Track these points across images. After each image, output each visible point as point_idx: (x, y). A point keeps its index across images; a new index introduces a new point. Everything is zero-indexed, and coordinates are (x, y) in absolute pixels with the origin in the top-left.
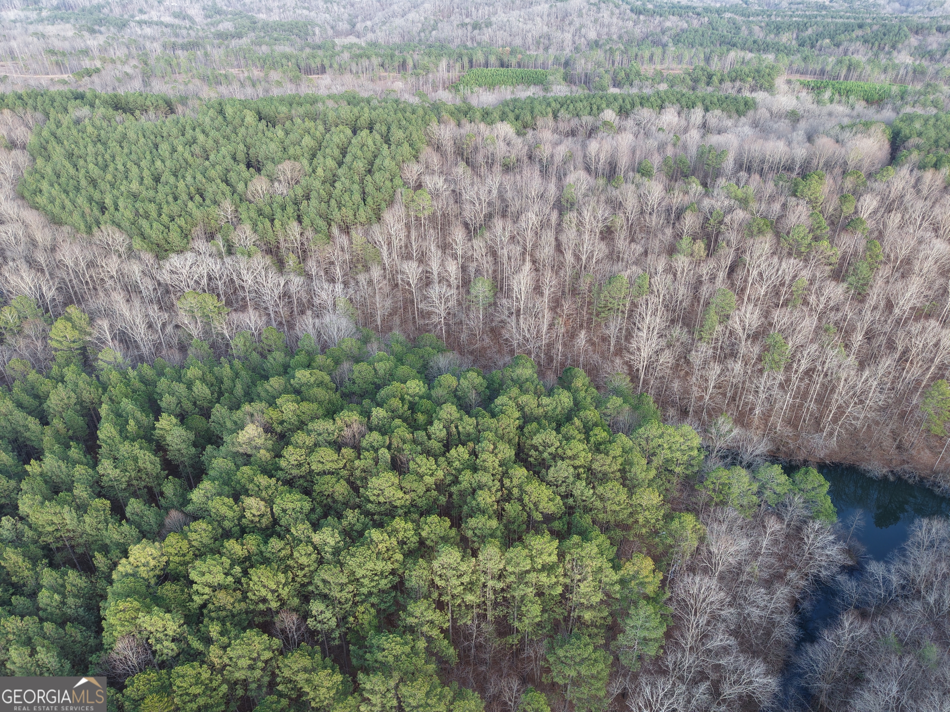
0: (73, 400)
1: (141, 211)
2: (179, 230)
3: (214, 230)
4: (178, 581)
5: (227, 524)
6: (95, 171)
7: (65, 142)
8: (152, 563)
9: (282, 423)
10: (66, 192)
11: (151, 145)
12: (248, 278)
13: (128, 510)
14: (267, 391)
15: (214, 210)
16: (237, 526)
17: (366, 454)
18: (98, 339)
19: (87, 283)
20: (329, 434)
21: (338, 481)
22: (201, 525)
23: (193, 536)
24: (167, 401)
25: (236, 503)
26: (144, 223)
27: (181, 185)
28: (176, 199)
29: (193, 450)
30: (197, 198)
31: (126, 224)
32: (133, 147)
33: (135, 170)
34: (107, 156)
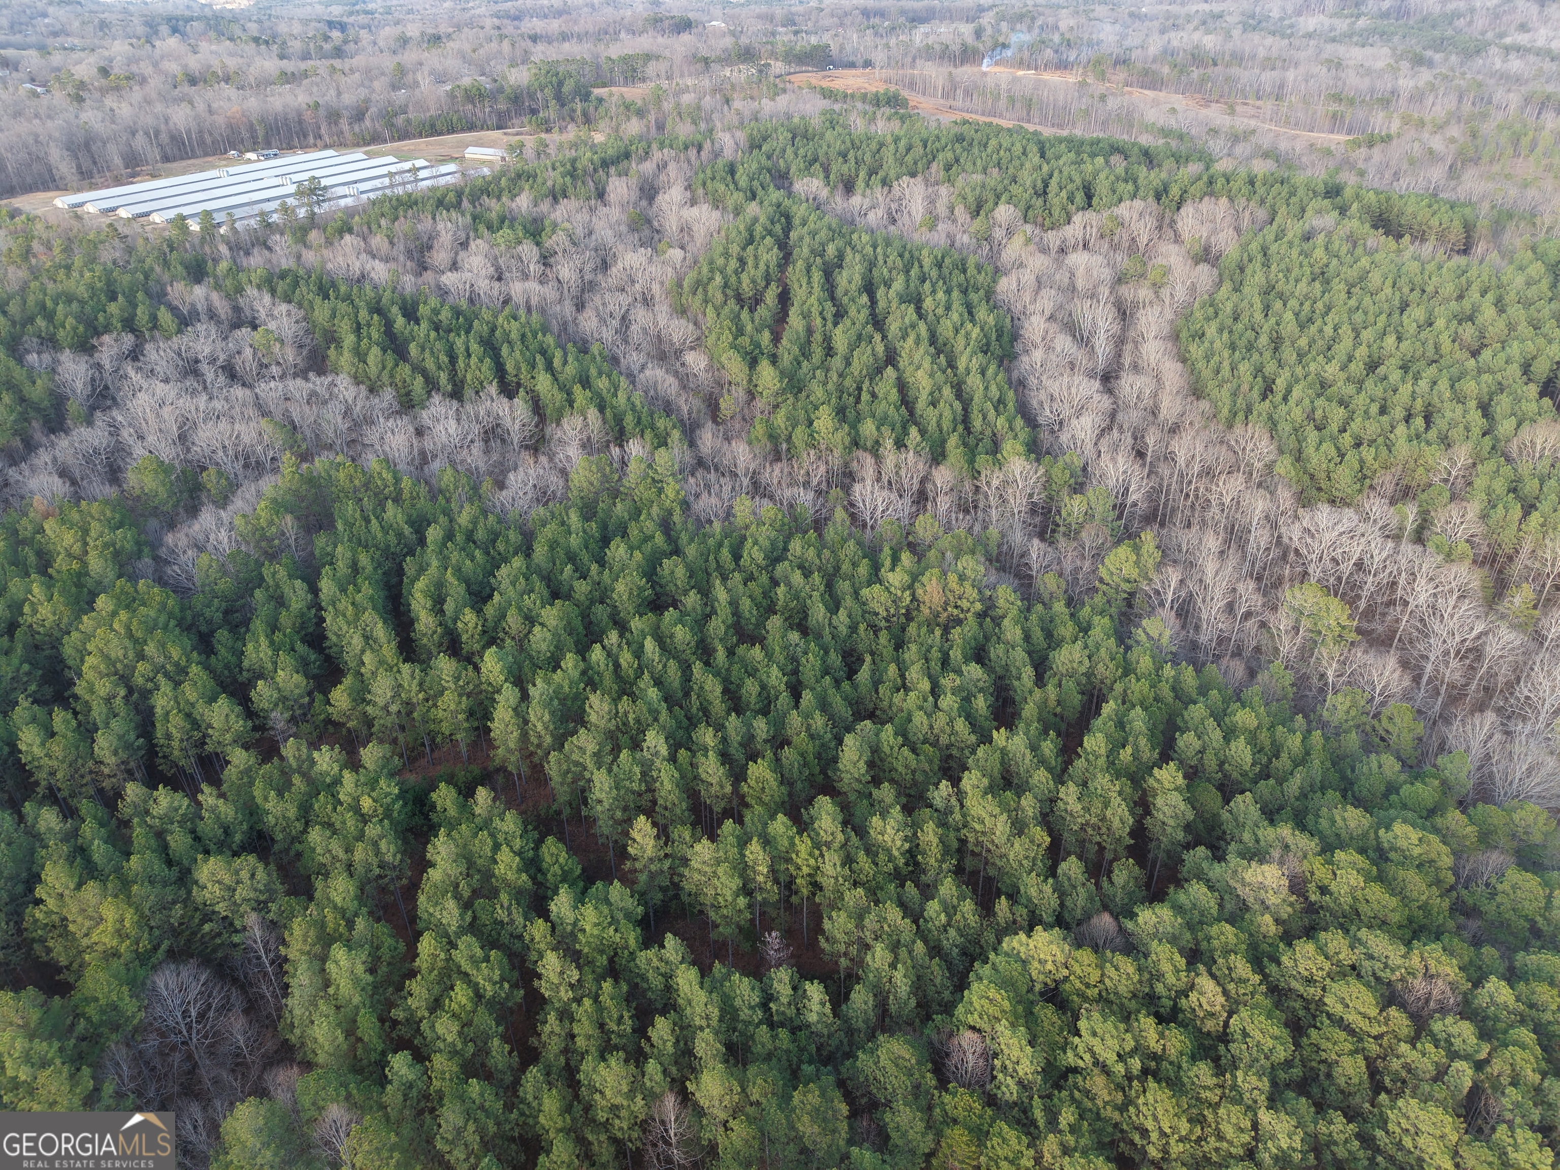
0: (1083, 669)
1: (1319, 414)
2: (1357, 466)
3: (1414, 484)
4: (1064, 1013)
5: (1159, 988)
6: (1289, 325)
7: (1274, 267)
8: (1049, 966)
9: (1323, 890)
10: (1233, 347)
11: (1397, 303)
12: (1422, 594)
13: (1063, 867)
14: (1333, 822)
15: (1434, 455)
16: (1170, 998)
17: (1429, 1047)
18: (1157, 592)
19: (1187, 495)
20: (1386, 966)
21: (1352, 1053)
22: (1128, 966)
23: (1110, 971)
24: (1187, 742)
25: (1188, 971)
26: (1312, 436)
27: (1405, 390)
28: (1383, 411)
29: (1180, 835)
30: (1419, 422)
31: (1285, 428)
32: (1367, 300)
33: (1347, 342)
34: (1320, 305)
